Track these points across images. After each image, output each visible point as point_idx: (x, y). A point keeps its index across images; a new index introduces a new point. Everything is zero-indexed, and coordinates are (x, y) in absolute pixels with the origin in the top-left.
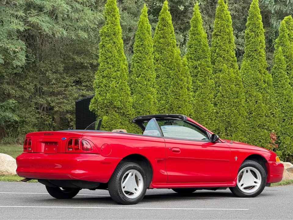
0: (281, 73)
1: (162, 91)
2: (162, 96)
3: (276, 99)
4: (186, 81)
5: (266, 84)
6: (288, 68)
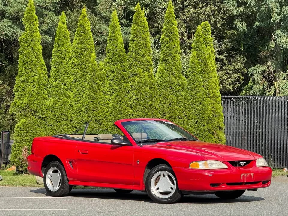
0: (194, 76)
1: (79, 94)
2: (79, 99)
3: (190, 101)
4: (101, 85)
5: (180, 88)
6: (202, 71)
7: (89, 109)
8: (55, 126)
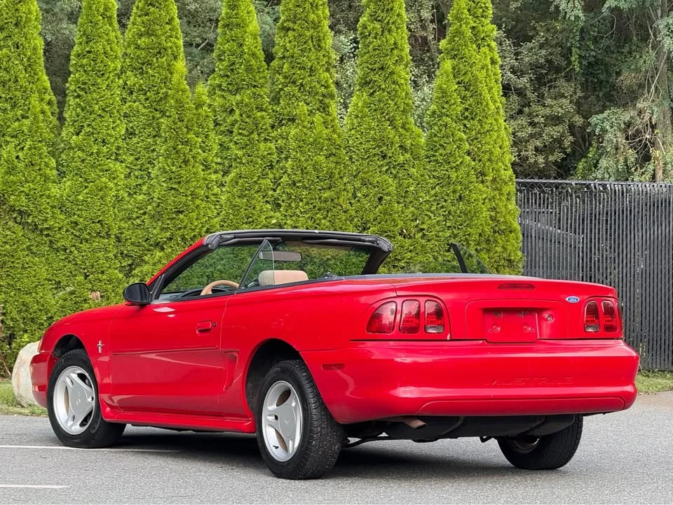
0: (446, 125)
1: (140, 170)
2: (140, 181)
3: (433, 192)
4: (198, 145)
5: (408, 156)
6: (466, 114)
7: (166, 209)
8: (76, 252)
